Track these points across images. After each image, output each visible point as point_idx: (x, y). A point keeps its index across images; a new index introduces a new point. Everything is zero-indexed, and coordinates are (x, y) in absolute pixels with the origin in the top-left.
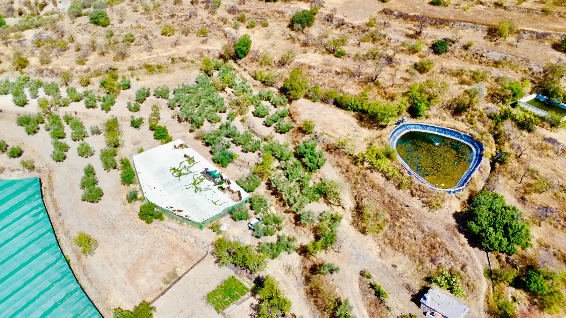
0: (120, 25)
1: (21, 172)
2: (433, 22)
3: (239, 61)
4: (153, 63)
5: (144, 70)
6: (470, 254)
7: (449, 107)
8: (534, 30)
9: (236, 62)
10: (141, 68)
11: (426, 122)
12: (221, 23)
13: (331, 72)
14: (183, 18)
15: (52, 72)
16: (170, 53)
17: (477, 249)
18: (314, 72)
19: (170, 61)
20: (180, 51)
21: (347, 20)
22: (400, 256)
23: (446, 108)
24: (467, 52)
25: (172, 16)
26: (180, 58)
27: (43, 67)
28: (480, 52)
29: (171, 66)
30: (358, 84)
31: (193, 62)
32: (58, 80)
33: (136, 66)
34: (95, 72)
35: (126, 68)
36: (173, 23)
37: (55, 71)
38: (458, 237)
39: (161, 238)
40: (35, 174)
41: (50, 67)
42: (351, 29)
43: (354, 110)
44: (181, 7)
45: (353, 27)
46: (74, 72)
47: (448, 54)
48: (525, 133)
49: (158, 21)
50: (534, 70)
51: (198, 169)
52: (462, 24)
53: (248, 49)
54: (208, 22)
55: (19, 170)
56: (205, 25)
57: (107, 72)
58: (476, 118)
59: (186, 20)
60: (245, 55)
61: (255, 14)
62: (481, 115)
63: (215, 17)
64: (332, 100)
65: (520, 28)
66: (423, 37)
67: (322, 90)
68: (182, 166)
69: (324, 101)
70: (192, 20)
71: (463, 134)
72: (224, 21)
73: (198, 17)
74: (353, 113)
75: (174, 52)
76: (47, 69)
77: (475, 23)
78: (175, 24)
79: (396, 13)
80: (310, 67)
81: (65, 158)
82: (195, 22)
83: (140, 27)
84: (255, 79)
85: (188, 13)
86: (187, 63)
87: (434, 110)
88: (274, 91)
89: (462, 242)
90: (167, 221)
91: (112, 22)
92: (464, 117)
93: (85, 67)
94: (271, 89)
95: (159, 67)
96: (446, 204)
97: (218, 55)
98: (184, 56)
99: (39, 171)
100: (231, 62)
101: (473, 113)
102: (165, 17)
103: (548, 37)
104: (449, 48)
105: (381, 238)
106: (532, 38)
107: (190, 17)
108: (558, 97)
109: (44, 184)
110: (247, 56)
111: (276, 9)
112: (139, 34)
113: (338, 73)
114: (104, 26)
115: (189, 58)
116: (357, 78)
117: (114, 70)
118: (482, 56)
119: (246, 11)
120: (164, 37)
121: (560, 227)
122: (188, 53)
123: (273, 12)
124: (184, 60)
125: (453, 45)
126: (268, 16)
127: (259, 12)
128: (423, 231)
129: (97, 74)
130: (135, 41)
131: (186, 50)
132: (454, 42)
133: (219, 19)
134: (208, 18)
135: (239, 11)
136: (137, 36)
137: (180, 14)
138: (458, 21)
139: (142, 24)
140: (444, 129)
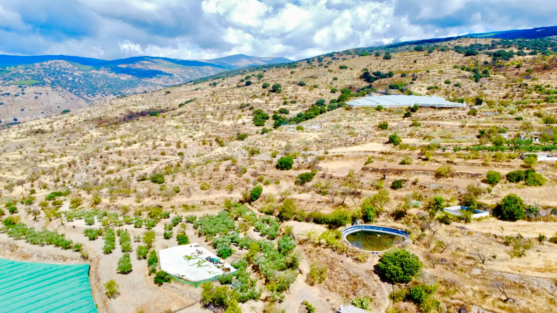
0: (172, 183)
1: (78, 261)
2: (396, 172)
3: (252, 203)
4: (190, 204)
5: (182, 208)
6: (380, 285)
7: (392, 215)
8: (469, 172)
9: (250, 204)
10: (180, 207)
11: (374, 225)
12: (245, 183)
13: (314, 202)
14: (218, 180)
15: (116, 206)
16: (203, 199)
17: (386, 283)
18: (302, 203)
19: (202, 203)
20: (212, 197)
21: (334, 175)
22: (333, 294)
23: (390, 216)
24: (416, 186)
25: (210, 178)
26: (210, 202)
27: (110, 204)
28: (424, 185)
29: (202, 207)
30: (332, 208)
31: (219, 205)
32: (119, 212)
33: (177, 205)
34: (146, 207)
35: (169, 206)
36: (210, 183)
37: (119, 206)
38: (373, 277)
39: (166, 294)
40: (88, 262)
41: (115, 204)
42: (336, 180)
43: (327, 223)
44: (218, 173)
45: (338, 179)
46: (131, 208)
47: (402, 189)
48: (443, 225)
49: (199, 181)
50: (462, 193)
51: (204, 256)
52: (416, 172)
53: (260, 194)
54: (235, 182)
55: (77, 259)
56: (233, 184)
57: (155, 207)
58: (412, 220)
59: (219, 181)
60: (257, 199)
61: (271, 177)
62: (414, 219)
63: (241, 179)
64: (312, 219)
65: (458, 172)
66: (386, 180)
67: (306, 214)
68: (193, 255)
69: (307, 220)
70: (224, 180)
71: (400, 230)
72: (248, 181)
73: (229, 179)
74: (326, 226)
75: (207, 198)
76: (113, 205)
77: (426, 171)
78: (212, 184)
79: (370, 169)
80: (300, 201)
81: (111, 252)
82: (226, 183)
83: (185, 184)
84: (262, 212)
85: (222, 177)
86: (214, 206)
87: (382, 217)
88: (273, 218)
89: (375, 279)
90: (173, 284)
91: (166, 181)
92: (403, 221)
93: (140, 204)
94: (271, 216)
95: (193, 207)
96: (370, 260)
97: (238, 201)
98: (214, 200)
99: (91, 261)
100: (247, 204)
101: (409, 217)
102: (205, 179)
103: (480, 176)
104: (403, 185)
105: (323, 286)
106: (468, 177)
107: (223, 178)
108: (474, 205)
109: (92, 269)
110: (258, 199)
111: (287, 174)
112: (183, 188)
113: (319, 202)
114: (160, 183)
115: (216, 202)
116: (332, 204)
117: (161, 207)
118: (425, 187)
119: (265, 175)
120: (202, 190)
121: (449, 269)
122: (216, 199)
123: (285, 176)
124: (213, 204)
125: (406, 183)
126: (281, 178)
127: (275, 176)
128: (349, 274)
129: (147, 209)
130: (180, 193)
131: (215, 197)
132: (406, 181)
133: (244, 180)
134: (236, 179)
135: (259, 175)
136: (182, 189)
137: (216, 177)
138: (414, 170)
139: (187, 183)
140: (387, 228)
